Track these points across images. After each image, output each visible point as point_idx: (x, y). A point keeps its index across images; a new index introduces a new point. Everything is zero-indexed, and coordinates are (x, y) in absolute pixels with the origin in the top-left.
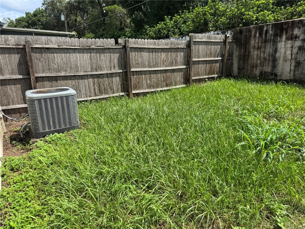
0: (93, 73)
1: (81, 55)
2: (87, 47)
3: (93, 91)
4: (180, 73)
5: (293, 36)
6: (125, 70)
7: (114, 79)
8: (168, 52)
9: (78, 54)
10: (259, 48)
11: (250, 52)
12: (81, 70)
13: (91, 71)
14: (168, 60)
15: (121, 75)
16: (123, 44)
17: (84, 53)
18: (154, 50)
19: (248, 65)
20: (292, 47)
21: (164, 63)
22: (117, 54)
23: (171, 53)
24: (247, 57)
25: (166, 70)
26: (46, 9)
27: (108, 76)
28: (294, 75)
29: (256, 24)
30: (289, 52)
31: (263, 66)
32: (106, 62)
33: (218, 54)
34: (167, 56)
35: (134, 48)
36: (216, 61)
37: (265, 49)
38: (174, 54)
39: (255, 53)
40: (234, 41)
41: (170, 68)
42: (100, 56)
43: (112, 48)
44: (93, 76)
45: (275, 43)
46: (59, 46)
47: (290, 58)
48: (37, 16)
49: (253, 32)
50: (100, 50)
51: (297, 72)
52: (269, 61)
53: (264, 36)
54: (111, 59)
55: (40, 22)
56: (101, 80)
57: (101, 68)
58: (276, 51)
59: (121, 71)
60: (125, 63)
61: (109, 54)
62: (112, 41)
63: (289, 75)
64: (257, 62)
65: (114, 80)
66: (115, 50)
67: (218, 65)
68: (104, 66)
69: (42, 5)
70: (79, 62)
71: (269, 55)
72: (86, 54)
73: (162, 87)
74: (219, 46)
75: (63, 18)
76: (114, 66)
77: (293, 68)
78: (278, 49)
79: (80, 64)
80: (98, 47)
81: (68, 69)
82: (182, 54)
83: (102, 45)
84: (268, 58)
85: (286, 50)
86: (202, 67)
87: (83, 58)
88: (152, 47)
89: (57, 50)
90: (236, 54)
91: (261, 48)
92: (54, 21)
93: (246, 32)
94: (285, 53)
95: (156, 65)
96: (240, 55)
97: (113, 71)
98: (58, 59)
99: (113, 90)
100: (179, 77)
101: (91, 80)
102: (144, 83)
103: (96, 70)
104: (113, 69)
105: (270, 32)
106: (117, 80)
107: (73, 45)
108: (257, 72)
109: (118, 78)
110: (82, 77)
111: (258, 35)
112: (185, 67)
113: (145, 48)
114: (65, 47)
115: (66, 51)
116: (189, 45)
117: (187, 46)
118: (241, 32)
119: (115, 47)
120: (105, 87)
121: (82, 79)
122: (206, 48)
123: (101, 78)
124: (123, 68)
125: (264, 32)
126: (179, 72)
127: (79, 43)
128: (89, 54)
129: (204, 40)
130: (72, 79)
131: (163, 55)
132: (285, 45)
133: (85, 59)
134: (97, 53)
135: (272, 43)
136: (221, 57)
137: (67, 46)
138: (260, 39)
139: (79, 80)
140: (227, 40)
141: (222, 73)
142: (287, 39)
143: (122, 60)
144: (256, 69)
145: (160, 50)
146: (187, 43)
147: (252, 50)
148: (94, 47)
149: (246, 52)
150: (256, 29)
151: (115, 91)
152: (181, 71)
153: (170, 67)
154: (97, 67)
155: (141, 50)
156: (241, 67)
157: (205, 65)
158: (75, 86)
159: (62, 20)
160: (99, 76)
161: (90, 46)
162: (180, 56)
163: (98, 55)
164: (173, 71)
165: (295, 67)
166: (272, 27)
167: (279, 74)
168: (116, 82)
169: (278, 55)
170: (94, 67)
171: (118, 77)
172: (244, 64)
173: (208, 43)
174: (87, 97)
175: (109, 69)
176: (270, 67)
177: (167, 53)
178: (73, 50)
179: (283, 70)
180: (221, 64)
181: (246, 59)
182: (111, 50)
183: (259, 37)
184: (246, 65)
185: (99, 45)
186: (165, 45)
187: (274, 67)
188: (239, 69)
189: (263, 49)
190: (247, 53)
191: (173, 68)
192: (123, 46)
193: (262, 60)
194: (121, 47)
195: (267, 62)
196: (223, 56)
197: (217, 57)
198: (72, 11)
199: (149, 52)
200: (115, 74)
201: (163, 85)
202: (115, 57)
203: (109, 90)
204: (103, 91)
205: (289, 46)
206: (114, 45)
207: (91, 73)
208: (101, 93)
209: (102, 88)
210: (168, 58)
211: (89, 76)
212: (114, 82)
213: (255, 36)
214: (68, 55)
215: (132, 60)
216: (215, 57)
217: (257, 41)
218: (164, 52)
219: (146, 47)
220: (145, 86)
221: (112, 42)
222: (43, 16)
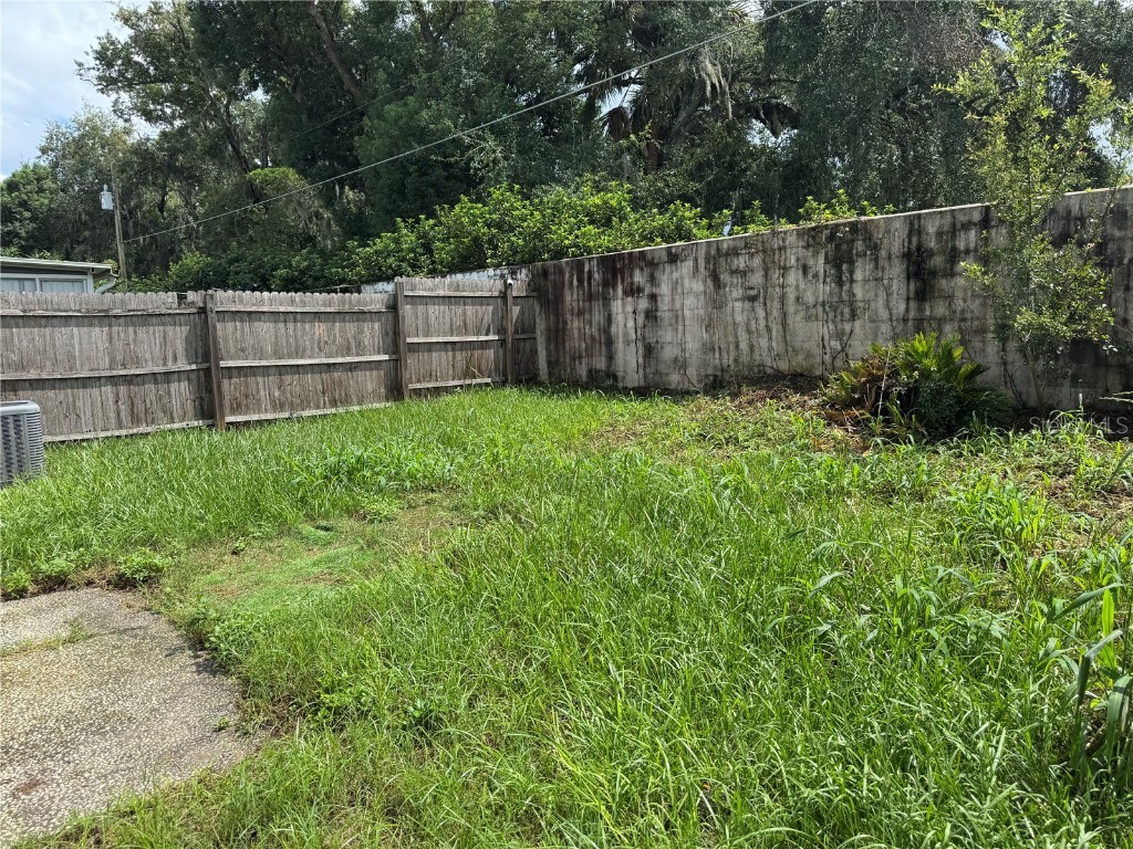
0: (115, 373)
1: (85, 330)
2: (100, 311)
3: (112, 415)
4: (374, 373)
5: (635, 287)
6: (204, 366)
7: (174, 386)
8: (334, 322)
9: (75, 330)
10: (580, 313)
11: (565, 323)
12: (82, 366)
13: (111, 368)
14: (334, 341)
15: (193, 376)
16: (201, 305)
17: (91, 325)
18: (291, 316)
19: (565, 354)
20: (634, 312)
21: (321, 348)
22: (183, 328)
23: (342, 324)
24: (561, 333)
25: (329, 365)
26: (55, 165)
27: (156, 380)
28: (645, 377)
29: (574, 256)
30: (631, 324)
31: (592, 356)
32: (151, 347)
33: (489, 326)
34: (329, 330)
35: (232, 312)
36: (484, 345)
37: (591, 315)
38: (351, 328)
39: (575, 325)
40: (535, 294)
41: (340, 360)
42: (135, 333)
43: (169, 314)
44: (113, 380)
45: (606, 301)
46: (24, 311)
47: (634, 336)
48: (19, 190)
49: (567, 275)
50: (135, 319)
51: (648, 370)
52: (600, 343)
53: (586, 284)
54: (165, 338)
55: (27, 210)
56: (136, 388)
57: (137, 362)
58: (609, 320)
59: (194, 367)
60: (204, 349)
61: (161, 328)
62: (172, 297)
63: (636, 376)
64: (580, 345)
65: (172, 390)
66: (177, 318)
67: (491, 353)
68: (148, 356)
69: (40, 153)
70: (77, 347)
71: (599, 330)
72: (97, 329)
73: (318, 407)
74: (491, 308)
75: (107, 201)
76: (175, 356)
77: (641, 360)
78: (614, 316)
79: (81, 352)
80: (129, 311)
81: (48, 363)
82: (377, 326)
83: (142, 307)
84: (597, 337)
85: (626, 319)
86: (439, 359)
87: (90, 337)
88: (282, 309)
89: (20, 321)
90: (541, 326)
91: (583, 313)
92: (80, 208)
93: (555, 273)
94: (625, 325)
95: (298, 353)
96: (548, 329)
97: (172, 367)
98: (20, 341)
99: (171, 414)
100: (371, 381)
101: (108, 390)
102: (263, 398)
103: (124, 366)
104: (170, 363)
105: (596, 276)
106: (181, 392)
107: (62, 308)
108: (583, 372)
109: (184, 385)
110: (85, 382)
111: (575, 282)
112: (386, 357)
113: (264, 312)
114: (40, 312)
115: (43, 321)
116: (394, 306)
117: (387, 308)
118: (545, 273)
119: (178, 311)
120: (149, 405)
121: (84, 387)
122: (448, 313)
123: (138, 385)
124: (200, 360)
125: (586, 276)
126: (371, 369)
127: (81, 304)
128: (106, 329)
129: (441, 293)
130: (57, 386)
131: (320, 329)
132: (624, 305)
133: (93, 340)
134: (127, 325)
135: (601, 303)
136: (498, 333)
137: (47, 310)
138: (581, 293)
139: (75, 390)
140: (508, 293)
141: (505, 375)
142: (626, 293)
143: (197, 341)
144: (581, 363)
145: (308, 317)
146: (388, 300)
147: (569, 317)
148: (119, 311)
149: (558, 322)
150: (572, 268)
151: (175, 415)
152: (377, 369)
153: (343, 356)
154: (127, 357)
155: (253, 316)
156: (553, 359)
157: (450, 353)
158: (64, 405)
159: (104, 207)
160: (131, 380)
161: (107, 311)
162: (372, 332)
163: (131, 329)
164: (352, 367)
165: (645, 357)
166: (598, 265)
167: (620, 374)
168: (180, 394)
169: (613, 329)
170: (119, 358)
171: (186, 383)
172: (557, 351)
173: (453, 300)
174: (95, 430)
175: (161, 362)
176: (603, 359)
177: (329, 324)
178: (63, 321)
179: (625, 364)
180: (501, 351)
181: (560, 339)
182: (168, 319)
183: (578, 287)
184: (561, 354)
185: (133, 307)
186: (325, 305)
187: (611, 357)
188: (549, 363)
189: (587, 316)
190: (561, 325)
191: (349, 359)
192: (200, 308)
193: (589, 342)
194: (195, 311)
195: (598, 346)
196: (501, 331)
197: (487, 334)
198: (146, 174)
199: (275, 322)
200: (176, 376)
201: (322, 402)
202: (179, 335)
203: (161, 415)
204: (142, 416)
205: (630, 309)
206: (175, 305)
207: (108, 373)
208: (136, 420)
209: (141, 408)
210: (335, 337)
211: (103, 381)
212: (173, 393)
213: (571, 284)
214: (48, 330)
215: (226, 340)
216: (478, 333)
217: (575, 296)
218: (320, 321)
219: (265, 309)
220: (266, 402)
221: (170, 300)
222: (41, 190)
